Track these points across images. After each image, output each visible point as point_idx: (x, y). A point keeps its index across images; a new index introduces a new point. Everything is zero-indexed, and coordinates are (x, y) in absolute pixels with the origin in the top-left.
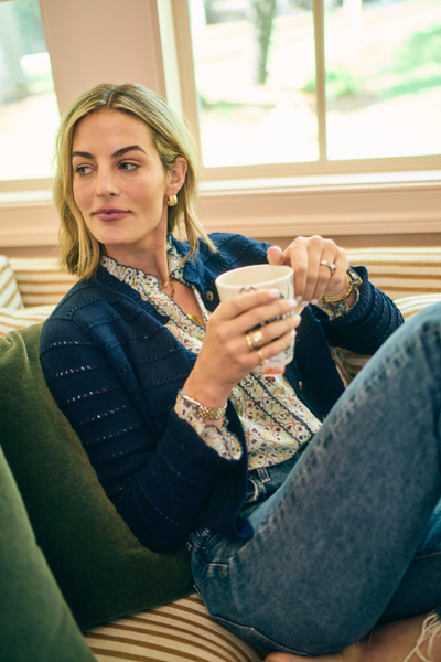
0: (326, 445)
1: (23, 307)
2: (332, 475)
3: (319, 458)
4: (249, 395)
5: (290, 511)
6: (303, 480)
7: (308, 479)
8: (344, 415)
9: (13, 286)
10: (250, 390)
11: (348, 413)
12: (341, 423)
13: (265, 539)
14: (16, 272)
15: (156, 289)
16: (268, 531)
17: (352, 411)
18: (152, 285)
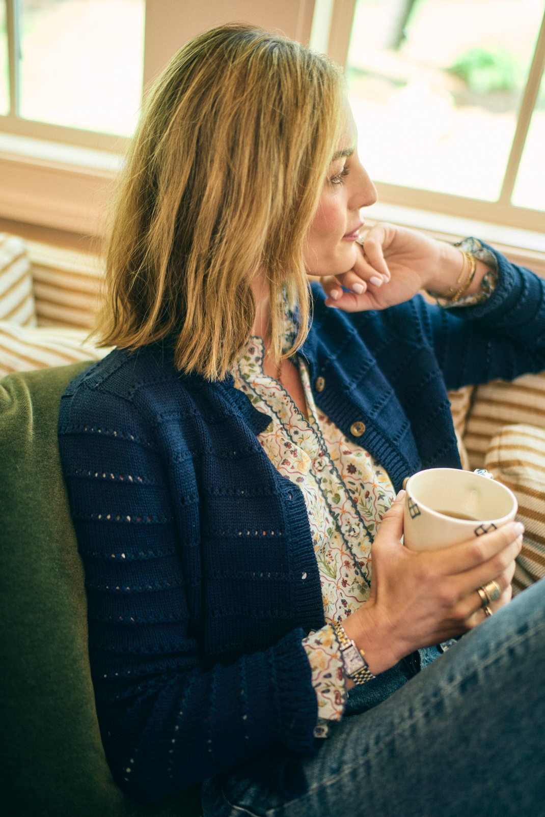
0: (463, 687)
1: (34, 322)
2: (465, 739)
3: (447, 702)
4: (350, 548)
5: (382, 769)
6: (414, 728)
7: (422, 730)
8: (503, 651)
9: (26, 287)
10: (353, 542)
11: (511, 651)
12: (497, 661)
13: (332, 799)
14: (35, 265)
15: (257, 369)
16: (339, 786)
17: (519, 651)
18: (252, 361)
